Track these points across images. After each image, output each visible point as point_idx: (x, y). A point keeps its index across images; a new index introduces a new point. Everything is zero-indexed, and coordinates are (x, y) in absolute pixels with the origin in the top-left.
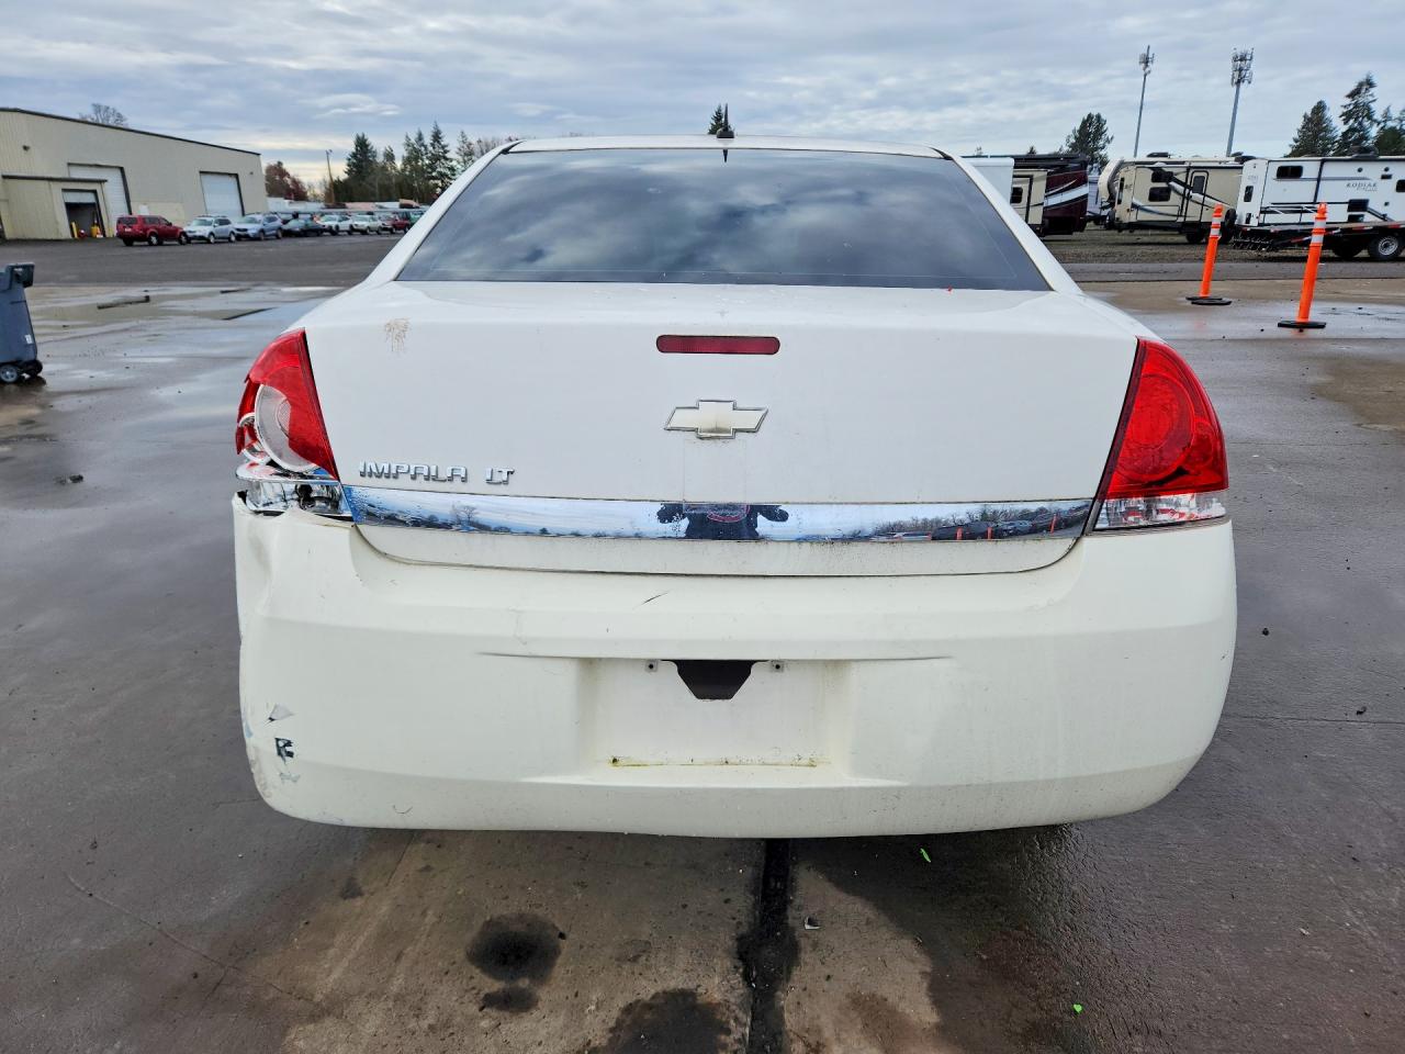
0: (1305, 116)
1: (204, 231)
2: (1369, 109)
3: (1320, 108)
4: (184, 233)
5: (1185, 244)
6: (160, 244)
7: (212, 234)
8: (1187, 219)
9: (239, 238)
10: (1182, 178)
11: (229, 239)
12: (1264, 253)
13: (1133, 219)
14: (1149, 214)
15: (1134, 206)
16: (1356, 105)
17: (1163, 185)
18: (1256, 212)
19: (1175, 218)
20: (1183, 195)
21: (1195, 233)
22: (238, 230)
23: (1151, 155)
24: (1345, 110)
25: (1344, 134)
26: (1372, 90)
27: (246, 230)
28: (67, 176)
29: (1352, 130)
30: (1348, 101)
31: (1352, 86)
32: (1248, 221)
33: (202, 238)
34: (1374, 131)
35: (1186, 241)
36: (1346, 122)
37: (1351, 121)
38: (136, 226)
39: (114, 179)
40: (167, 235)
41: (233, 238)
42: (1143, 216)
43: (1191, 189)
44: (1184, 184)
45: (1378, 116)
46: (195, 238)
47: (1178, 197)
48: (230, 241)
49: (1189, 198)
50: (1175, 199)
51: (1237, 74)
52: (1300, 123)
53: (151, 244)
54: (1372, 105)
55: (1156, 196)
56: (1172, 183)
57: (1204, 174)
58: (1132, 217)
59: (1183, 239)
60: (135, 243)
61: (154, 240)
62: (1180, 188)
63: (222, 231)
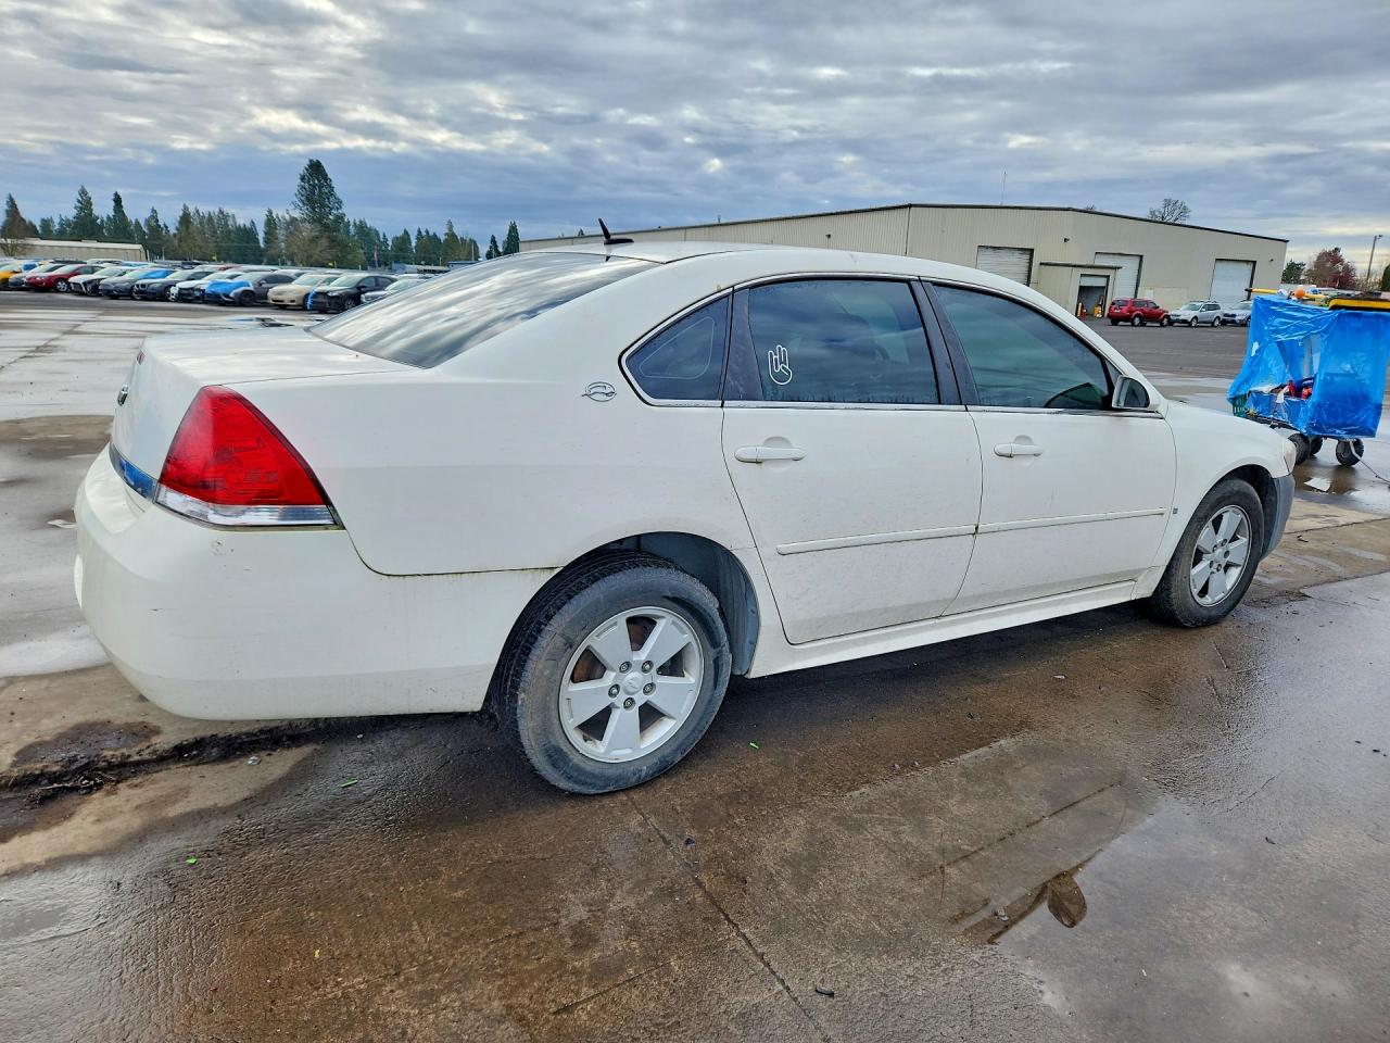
1: (1188, 314)
4: (1168, 317)
6: (1142, 324)
7: (1196, 317)
9: (1224, 323)
11: (1213, 323)
22: (1226, 315)
27: (1234, 316)
28: (1091, 263)
33: (1184, 321)
38: (1125, 309)
39: (1130, 266)
40: (1152, 317)
41: (1217, 323)
46: (1177, 321)
48: (1213, 326)
53: (1133, 325)
60: (1121, 323)
61: (1137, 321)
63: (1208, 316)
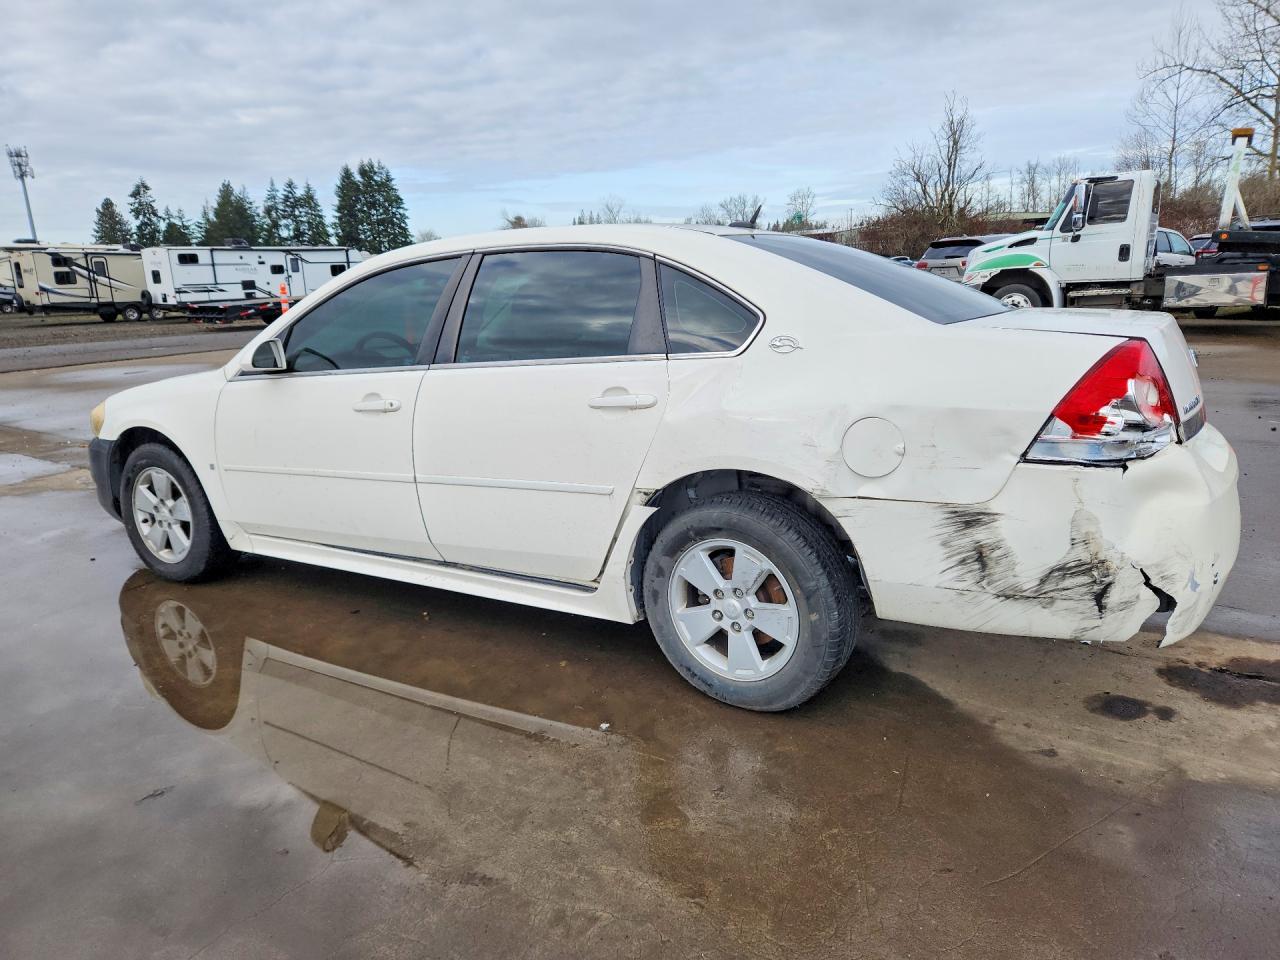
0: (98, 211)
2: (152, 207)
3: (108, 205)
5: (100, 323)
8: (101, 300)
10: (82, 262)
12: (219, 324)
13: (46, 301)
14: (61, 297)
15: (43, 289)
16: (140, 204)
17: (66, 269)
18: (171, 293)
19: (88, 300)
20: (89, 279)
21: (110, 313)
23: (19, 242)
24: (132, 207)
25: (139, 228)
26: (149, 192)
29: (144, 224)
30: (132, 200)
31: (132, 189)
32: (165, 300)
34: (163, 226)
35: (101, 320)
36: (137, 218)
37: (141, 217)
42: (55, 299)
43: (94, 273)
44: (87, 269)
45: (161, 213)
47: (85, 280)
49: (95, 281)
50: (82, 282)
51: (17, 168)
52: (95, 217)
54: (153, 204)
55: (61, 279)
56: (74, 268)
57: (102, 260)
58: (44, 300)
59: (97, 318)
62: (85, 273)
